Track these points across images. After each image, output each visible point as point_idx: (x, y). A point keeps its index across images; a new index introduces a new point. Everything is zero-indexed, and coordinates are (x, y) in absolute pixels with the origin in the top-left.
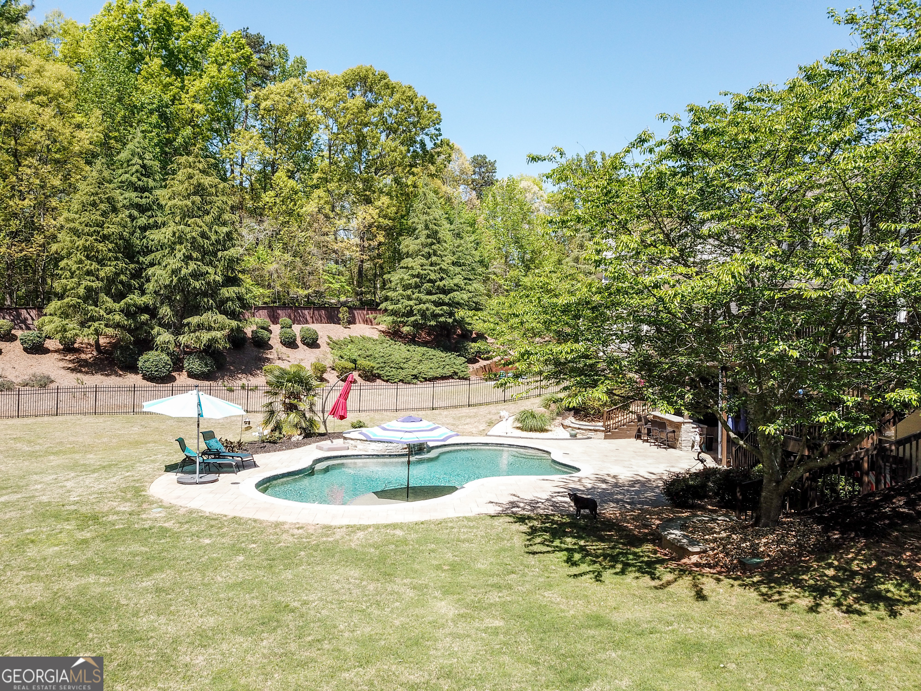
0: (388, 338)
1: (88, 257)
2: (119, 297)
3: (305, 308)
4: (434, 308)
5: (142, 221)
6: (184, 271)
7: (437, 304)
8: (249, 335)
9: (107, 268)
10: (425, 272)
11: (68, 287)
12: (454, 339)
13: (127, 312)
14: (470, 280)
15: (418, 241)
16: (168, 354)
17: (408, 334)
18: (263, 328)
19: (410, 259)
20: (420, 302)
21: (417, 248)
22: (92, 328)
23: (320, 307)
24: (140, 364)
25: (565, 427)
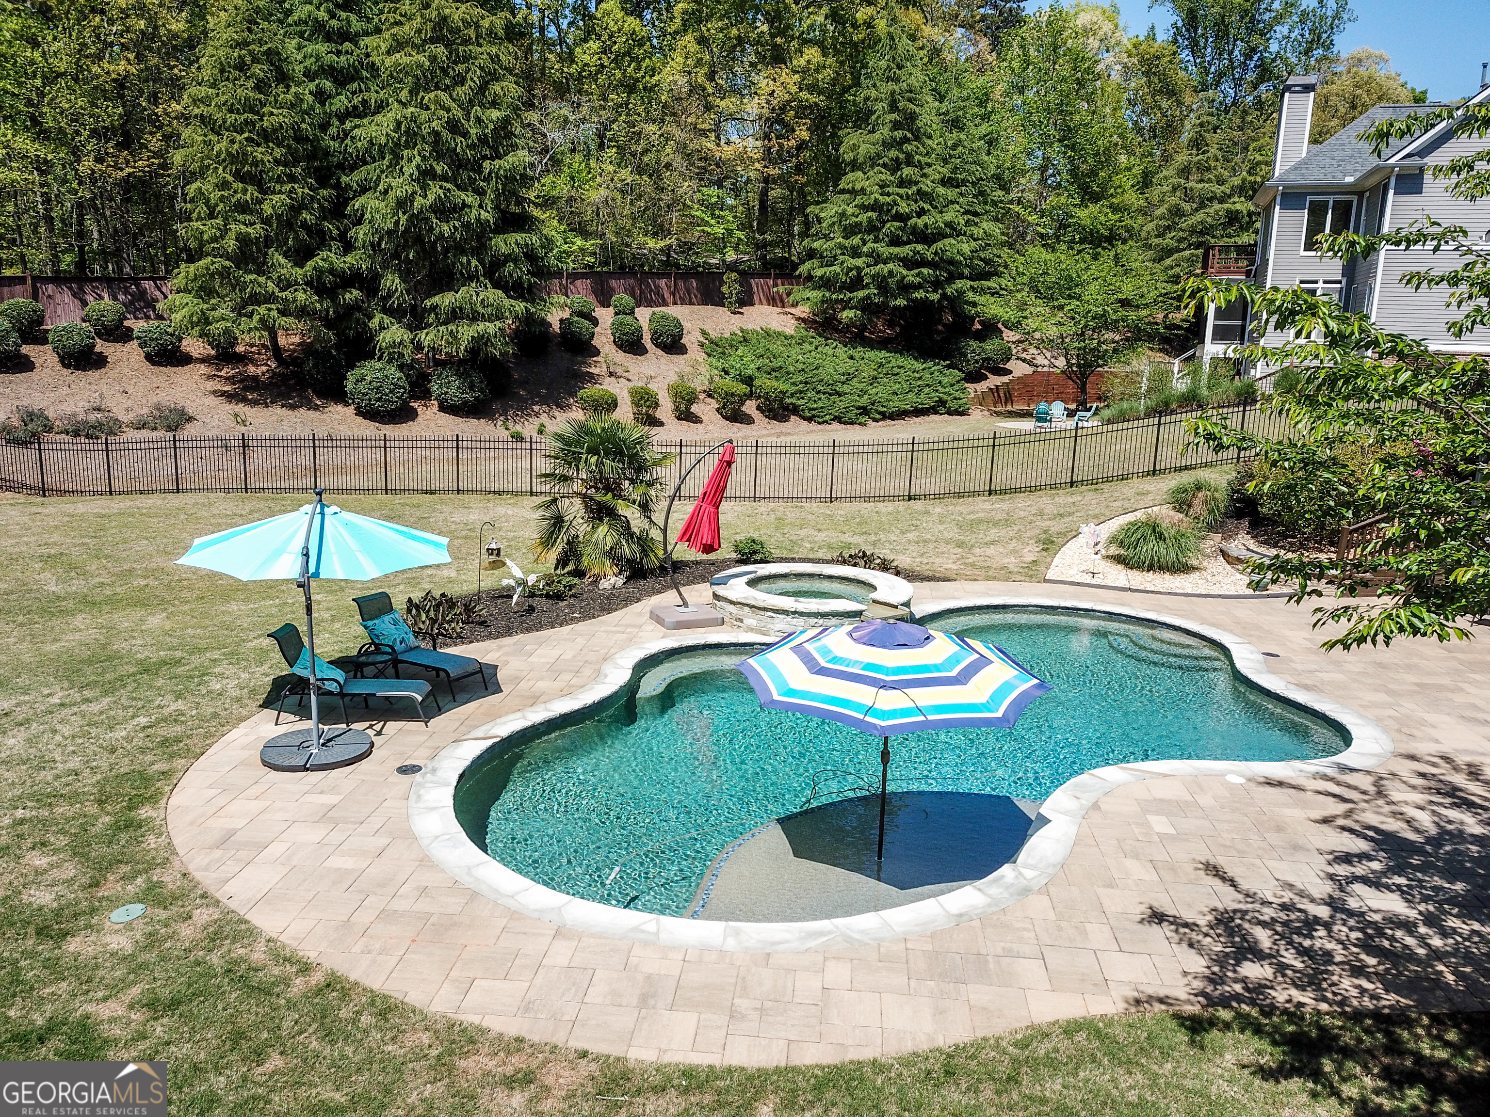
0: (812, 333)
1: (239, 176)
2: (301, 255)
3: (660, 275)
4: (905, 272)
5: (341, 102)
6: (419, 202)
7: (910, 263)
8: (556, 327)
9: (276, 198)
10: (888, 199)
11: (205, 237)
12: (939, 332)
13: (317, 285)
14: (976, 214)
15: (877, 136)
16: (401, 367)
17: (852, 323)
18: (581, 314)
19: (859, 174)
20: (877, 259)
21: (873, 150)
22: (256, 317)
23: (691, 273)
24: (349, 386)
25: (1232, 560)
